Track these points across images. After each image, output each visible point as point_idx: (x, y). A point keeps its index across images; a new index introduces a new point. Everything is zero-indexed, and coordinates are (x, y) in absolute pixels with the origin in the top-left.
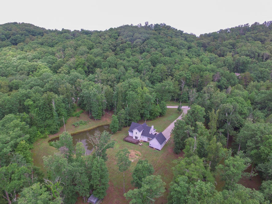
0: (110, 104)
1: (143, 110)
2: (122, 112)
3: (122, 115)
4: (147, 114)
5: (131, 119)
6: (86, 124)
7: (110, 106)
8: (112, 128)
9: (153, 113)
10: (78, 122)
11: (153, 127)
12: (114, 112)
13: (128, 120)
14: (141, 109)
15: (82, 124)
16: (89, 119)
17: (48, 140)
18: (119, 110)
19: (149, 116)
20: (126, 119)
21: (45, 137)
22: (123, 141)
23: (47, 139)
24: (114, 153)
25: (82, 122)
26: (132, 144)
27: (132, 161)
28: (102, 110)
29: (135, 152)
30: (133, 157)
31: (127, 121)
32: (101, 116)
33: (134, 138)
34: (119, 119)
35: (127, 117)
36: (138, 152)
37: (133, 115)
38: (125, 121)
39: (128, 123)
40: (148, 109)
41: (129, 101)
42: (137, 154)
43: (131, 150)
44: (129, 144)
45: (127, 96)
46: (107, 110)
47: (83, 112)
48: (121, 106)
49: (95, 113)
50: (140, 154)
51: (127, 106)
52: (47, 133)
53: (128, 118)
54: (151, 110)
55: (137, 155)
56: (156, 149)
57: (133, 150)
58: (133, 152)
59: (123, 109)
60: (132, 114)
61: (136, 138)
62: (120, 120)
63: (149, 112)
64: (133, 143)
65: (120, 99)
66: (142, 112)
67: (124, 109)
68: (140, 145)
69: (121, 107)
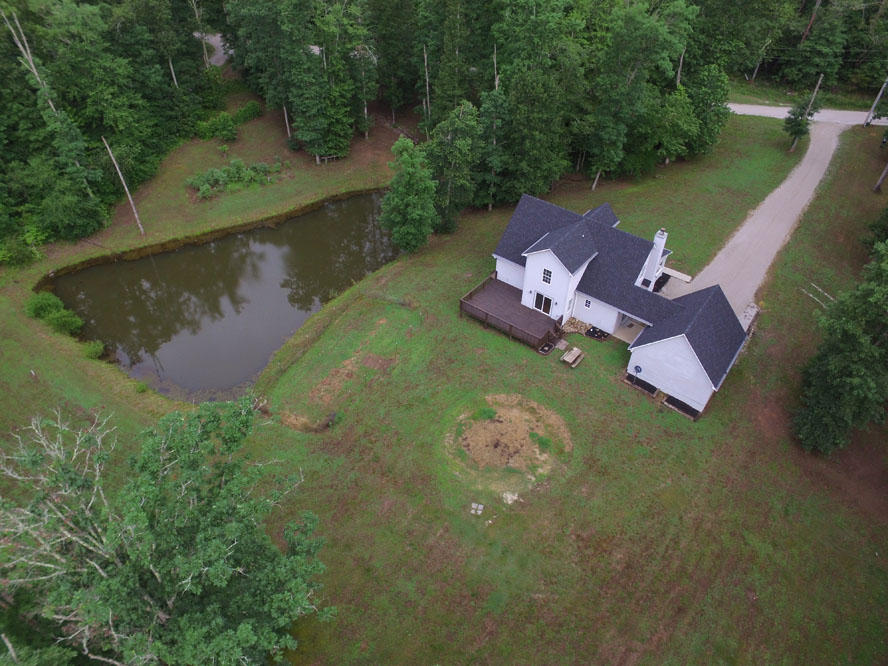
0: (401, 73)
1: (590, 118)
2: (459, 124)
3: (459, 143)
4: (614, 143)
5: (511, 168)
6: (262, 184)
7: (401, 83)
8: (393, 224)
9: (645, 137)
10: (220, 174)
11: (660, 241)
12: (419, 117)
13: (498, 174)
14: (577, 106)
15: (240, 179)
16: (286, 152)
17: (38, 278)
18: (445, 108)
19: (618, 155)
20: (483, 167)
21: (22, 260)
22: (454, 317)
23: (33, 271)
24: (387, 414)
25: (239, 169)
26: (512, 346)
27: (510, 498)
28: (354, 104)
29: (532, 411)
30: (512, 463)
31: (490, 177)
32: (346, 142)
33: (528, 301)
34: (440, 164)
35: (489, 154)
36: (554, 419)
37: (528, 143)
38: (479, 177)
39: (493, 190)
40: (626, 111)
41: (507, 56)
42: (541, 432)
43: (502, 397)
44: (495, 341)
45: (501, 19)
46: (381, 106)
47: (258, 115)
48: (461, 82)
49: (313, 124)
50: (565, 435)
51: (492, 87)
52: (31, 234)
53: (496, 162)
54: (641, 119)
55: (544, 445)
56: (671, 400)
57: (515, 398)
58: (515, 413)
59: (467, 105)
60: (524, 138)
61: (543, 302)
62: (449, 173)
63: (623, 128)
64: (516, 339)
65: (453, 36)
66: (584, 125)
67: (477, 103)
68: (569, 358)
69: (458, 92)
